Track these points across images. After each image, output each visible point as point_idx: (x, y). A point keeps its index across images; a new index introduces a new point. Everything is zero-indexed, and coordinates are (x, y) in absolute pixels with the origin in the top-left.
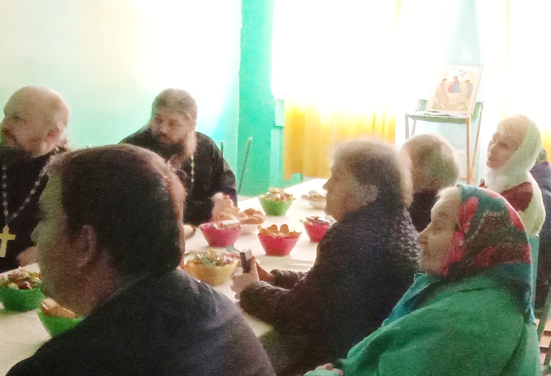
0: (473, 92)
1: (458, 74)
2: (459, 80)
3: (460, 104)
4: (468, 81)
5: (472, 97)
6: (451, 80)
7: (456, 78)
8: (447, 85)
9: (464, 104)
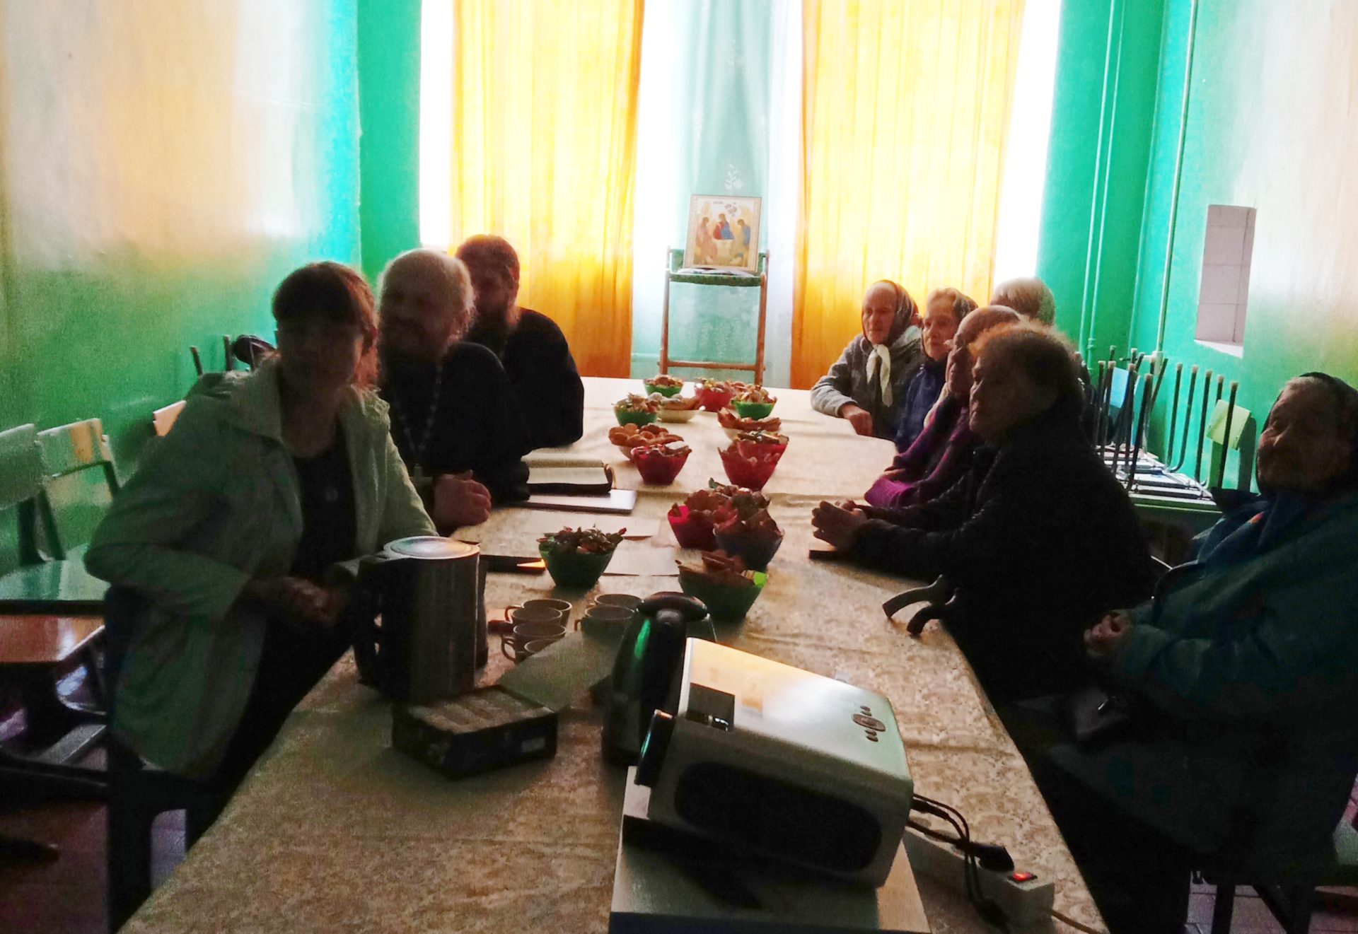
0: (753, 238)
1: (724, 211)
2: (728, 220)
3: (736, 256)
4: (741, 222)
5: (752, 245)
6: (715, 220)
7: (722, 216)
8: (711, 228)
9: (741, 256)
